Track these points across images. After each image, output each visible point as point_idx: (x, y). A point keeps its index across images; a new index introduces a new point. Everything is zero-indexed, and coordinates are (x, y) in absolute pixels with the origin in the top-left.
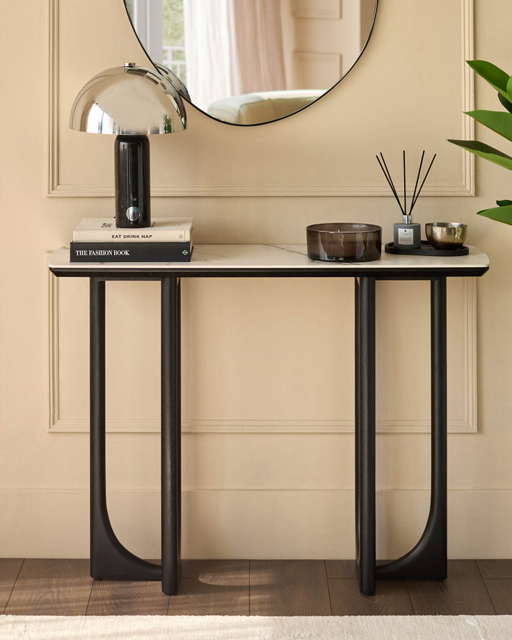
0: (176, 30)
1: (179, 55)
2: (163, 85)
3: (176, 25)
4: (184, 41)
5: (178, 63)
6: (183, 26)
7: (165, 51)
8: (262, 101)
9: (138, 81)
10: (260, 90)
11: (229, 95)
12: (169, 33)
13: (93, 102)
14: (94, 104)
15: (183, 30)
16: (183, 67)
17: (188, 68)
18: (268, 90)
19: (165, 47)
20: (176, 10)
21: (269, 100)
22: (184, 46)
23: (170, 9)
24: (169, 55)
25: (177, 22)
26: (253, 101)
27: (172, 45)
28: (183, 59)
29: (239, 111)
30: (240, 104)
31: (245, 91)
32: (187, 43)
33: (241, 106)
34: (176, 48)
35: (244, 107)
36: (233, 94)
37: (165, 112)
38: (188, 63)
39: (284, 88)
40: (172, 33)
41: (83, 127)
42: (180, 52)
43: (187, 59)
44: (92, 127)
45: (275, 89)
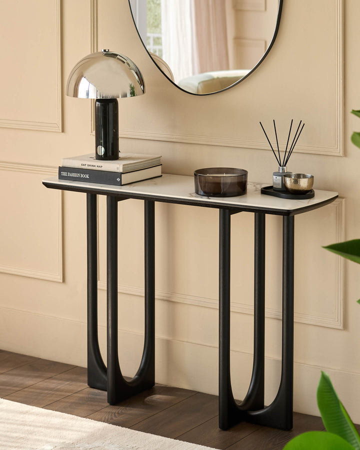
0: (156, 20)
1: (158, 41)
2: (128, 64)
3: (156, 16)
4: (161, 29)
5: (157, 47)
6: (160, 17)
7: (149, 38)
8: (213, 79)
9: (112, 61)
10: (212, 70)
11: (191, 75)
12: (151, 22)
13: (82, 76)
14: (83, 78)
15: (160, 21)
16: (161, 51)
17: (164, 51)
18: (217, 70)
19: (148, 35)
20: (156, 3)
21: (218, 78)
22: (160, 33)
23: (152, 3)
24: (151, 41)
25: (156, 14)
26: (207, 79)
27: (153, 33)
28: (160, 44)
29: (198, 88)
30: (199, 82)
31: (202, 71)
32: (163, 31)
33: (199, 83)
34: (156, 35)
35: (201, 84)
36: (193, 74)
37: (130, 82)
38: (164, 47)
39: (228, 69)
40: (153, 23)
41: (76, 94)
42: (159, 38)
43: (163, 44)
44: (82, 94)
45: (222, 69)
